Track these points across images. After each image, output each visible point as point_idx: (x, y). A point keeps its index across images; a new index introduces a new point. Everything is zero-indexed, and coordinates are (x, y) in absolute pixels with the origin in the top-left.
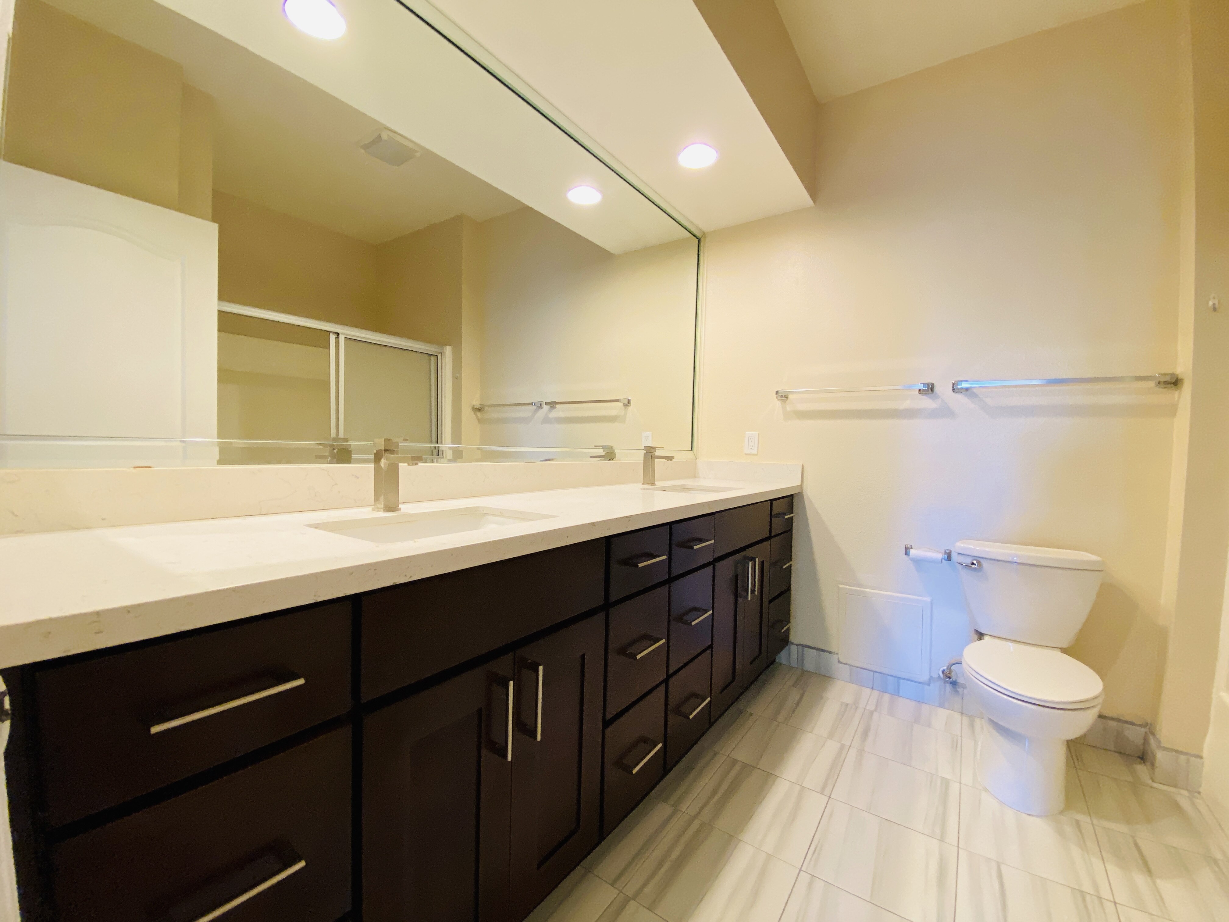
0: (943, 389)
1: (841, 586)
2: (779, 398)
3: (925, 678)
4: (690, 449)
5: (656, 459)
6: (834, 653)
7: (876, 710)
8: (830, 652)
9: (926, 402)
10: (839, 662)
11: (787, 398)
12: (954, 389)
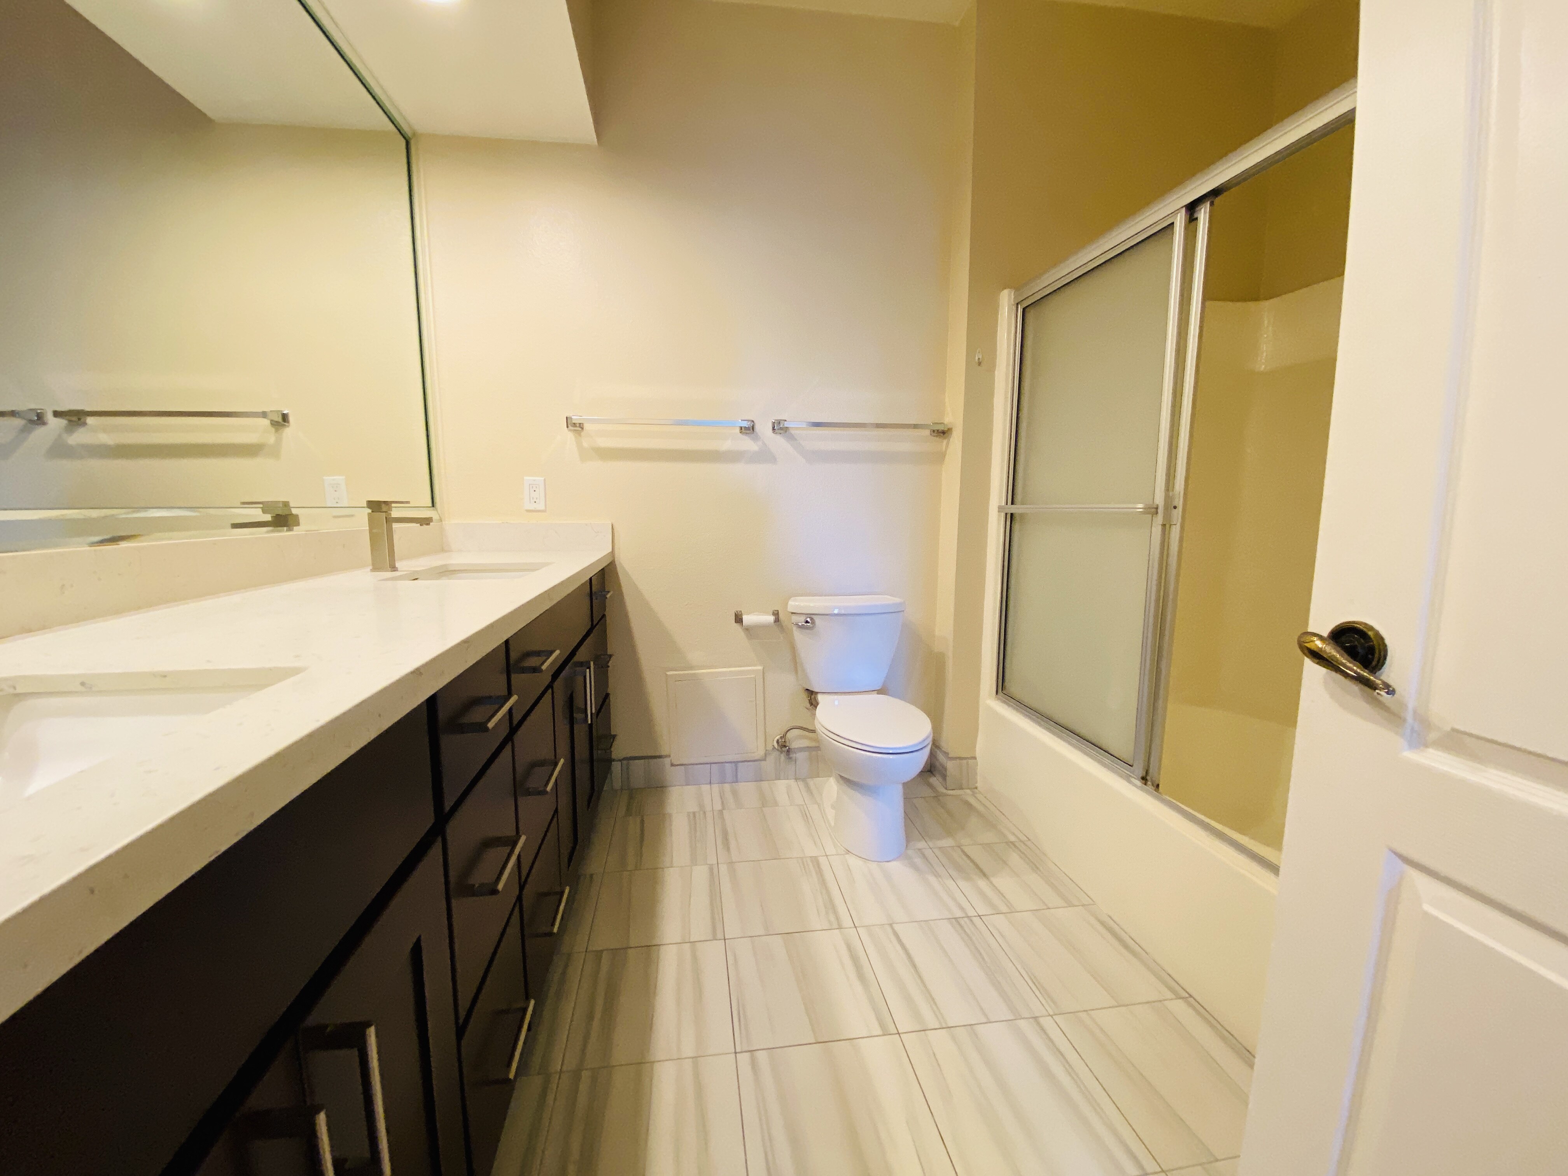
0: (764, 429)
1: (668, 673)
2: (570, 427)
3: (761, 753)
4: (430, 505)
5: (393, 524)
6: (666, 756)
7: (724, 808)
8: (660, 757)
9: (747, 444)
10: (672, 765)
11: (582, 428)
12: (774, 429)
